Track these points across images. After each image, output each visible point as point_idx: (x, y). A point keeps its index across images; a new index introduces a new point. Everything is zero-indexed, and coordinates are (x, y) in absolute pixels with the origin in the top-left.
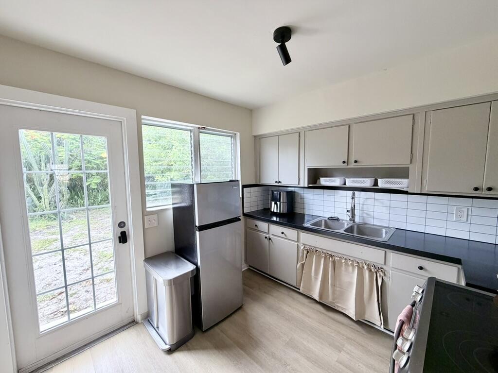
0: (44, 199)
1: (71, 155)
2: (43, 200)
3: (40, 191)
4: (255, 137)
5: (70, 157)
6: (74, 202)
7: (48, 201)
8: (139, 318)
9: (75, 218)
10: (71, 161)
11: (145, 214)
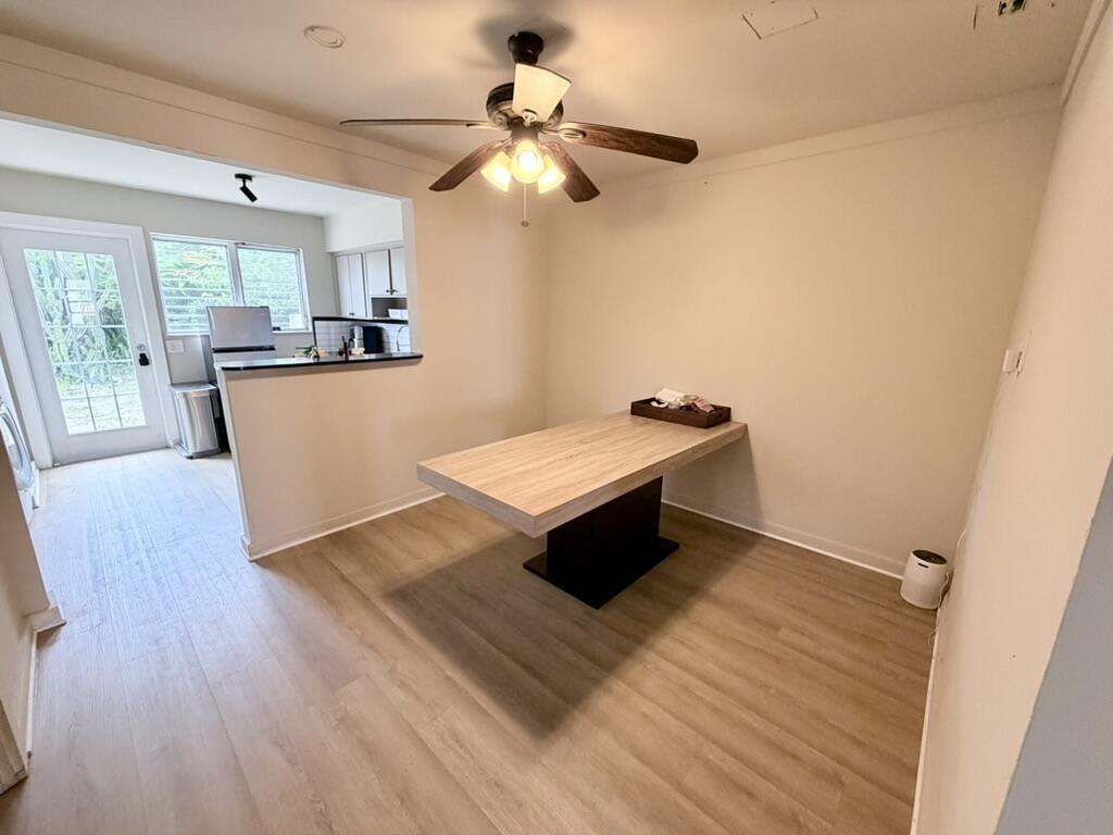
0: (59, 345)
1: (98, 262)
2: (55, 346)
3: (48, 330)
4: (332, 254)
5: (98, 267)
6: (118, 355)
7: (66, 349)
8: (171, 443)
9: (120, 381)
10: (101, 275)
11: (165, 338)
